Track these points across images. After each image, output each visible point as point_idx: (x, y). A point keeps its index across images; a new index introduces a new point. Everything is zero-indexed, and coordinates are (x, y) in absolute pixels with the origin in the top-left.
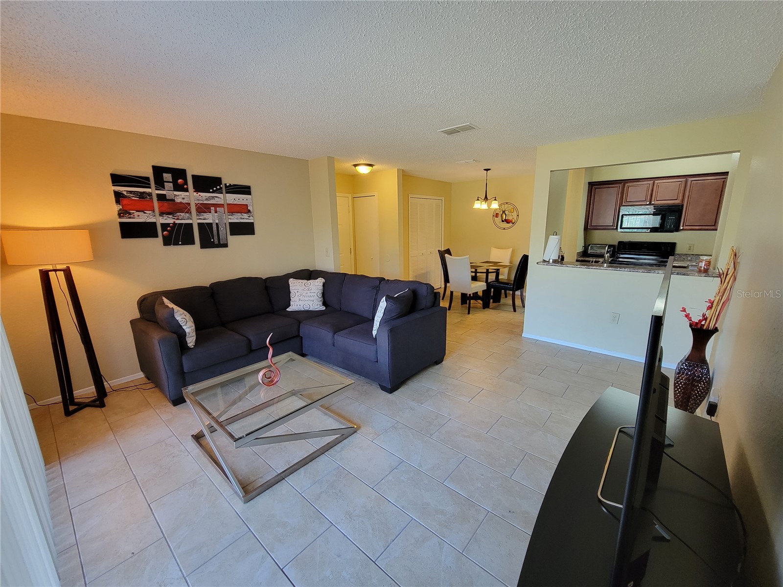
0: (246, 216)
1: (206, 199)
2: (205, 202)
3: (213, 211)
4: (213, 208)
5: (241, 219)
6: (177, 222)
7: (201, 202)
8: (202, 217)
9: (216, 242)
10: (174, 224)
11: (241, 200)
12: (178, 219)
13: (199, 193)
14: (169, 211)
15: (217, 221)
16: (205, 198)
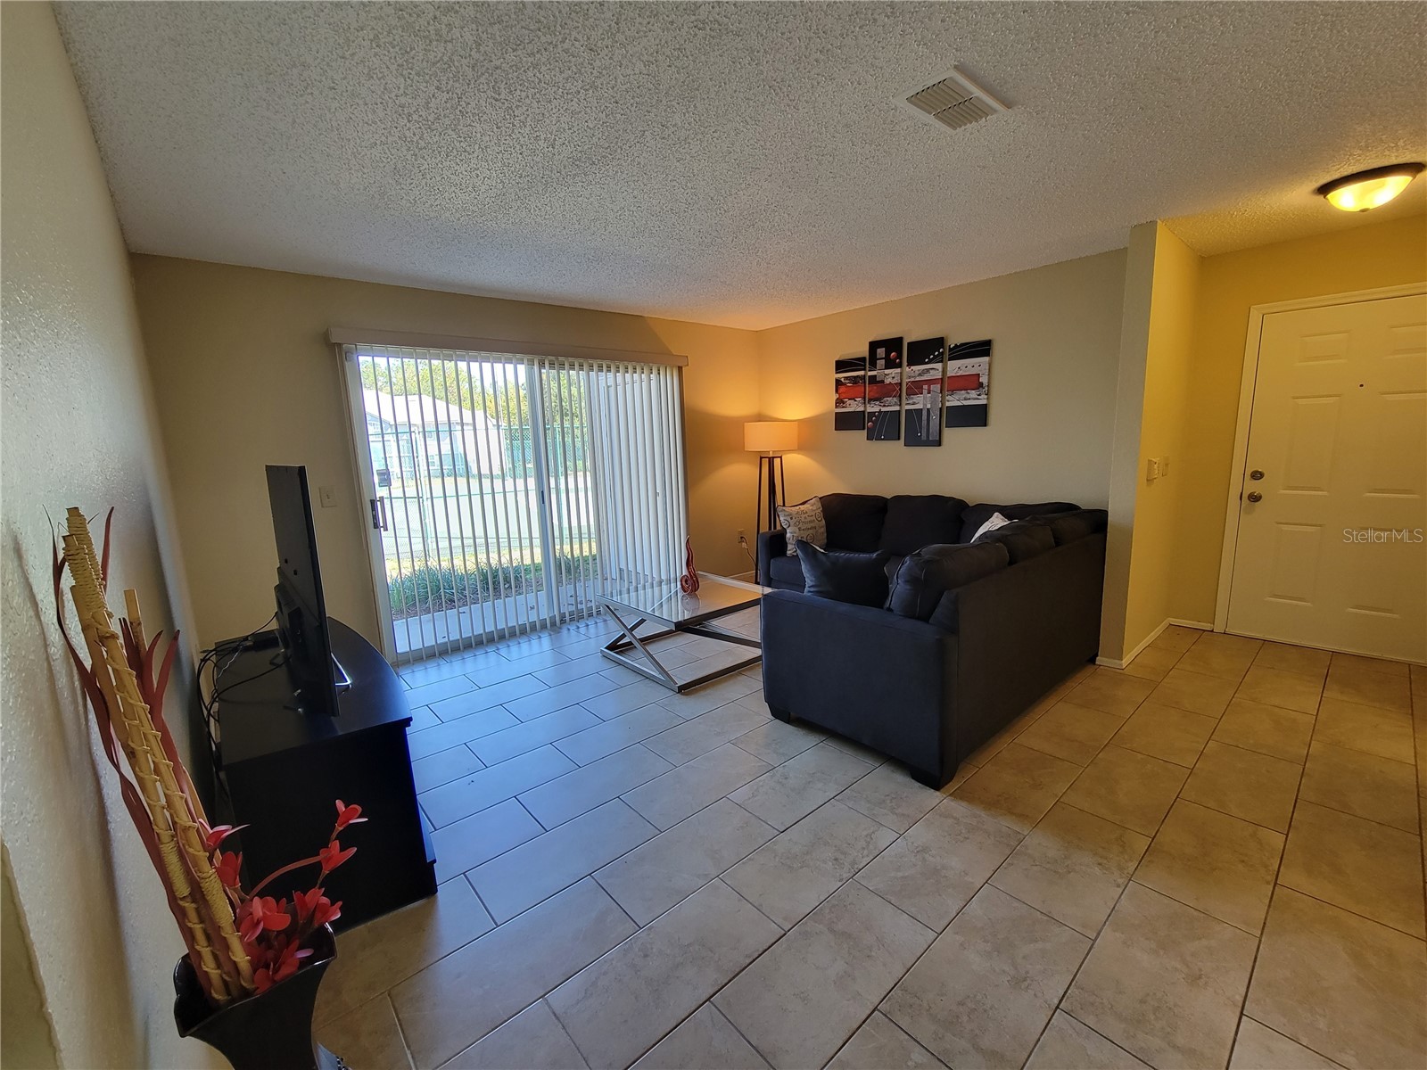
0: (973, 394)
1: (920, 375)
2: (918, 379)
3: (925, 392)
4: (925, 387)
5: (965, 399)
6: (883, 409)
7: (913, 380)
8: (911, 402)
9: (924, 437)
10: (880, 412)
11: (969, 367)
12: (884, 406)
13: (912, 367)
14: (877, 396)
15: (929, 406)
16: (917, 373)
